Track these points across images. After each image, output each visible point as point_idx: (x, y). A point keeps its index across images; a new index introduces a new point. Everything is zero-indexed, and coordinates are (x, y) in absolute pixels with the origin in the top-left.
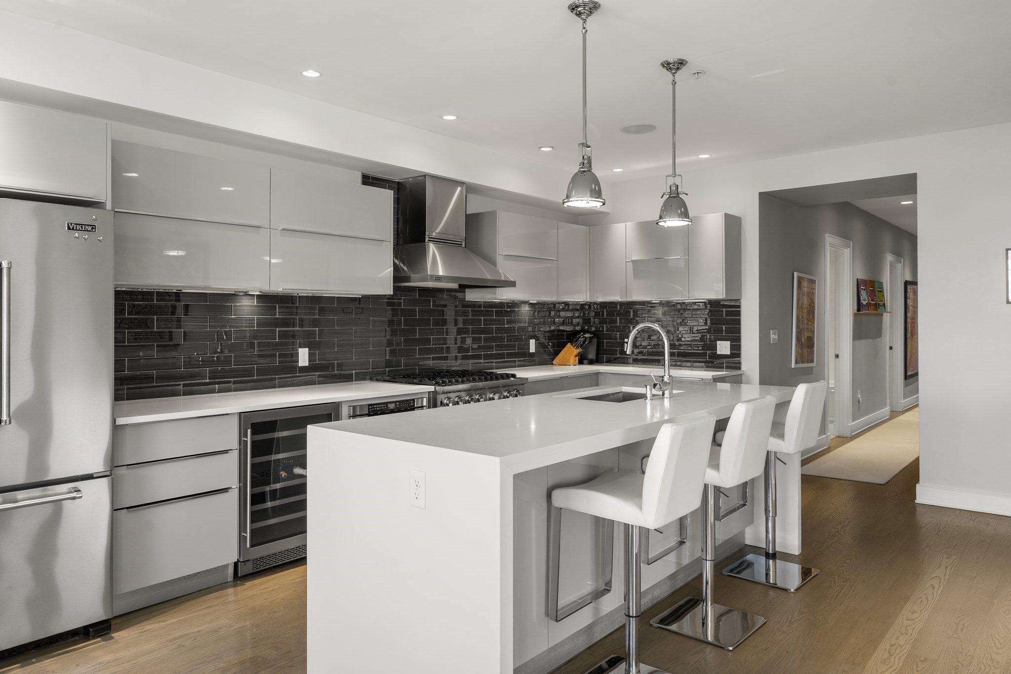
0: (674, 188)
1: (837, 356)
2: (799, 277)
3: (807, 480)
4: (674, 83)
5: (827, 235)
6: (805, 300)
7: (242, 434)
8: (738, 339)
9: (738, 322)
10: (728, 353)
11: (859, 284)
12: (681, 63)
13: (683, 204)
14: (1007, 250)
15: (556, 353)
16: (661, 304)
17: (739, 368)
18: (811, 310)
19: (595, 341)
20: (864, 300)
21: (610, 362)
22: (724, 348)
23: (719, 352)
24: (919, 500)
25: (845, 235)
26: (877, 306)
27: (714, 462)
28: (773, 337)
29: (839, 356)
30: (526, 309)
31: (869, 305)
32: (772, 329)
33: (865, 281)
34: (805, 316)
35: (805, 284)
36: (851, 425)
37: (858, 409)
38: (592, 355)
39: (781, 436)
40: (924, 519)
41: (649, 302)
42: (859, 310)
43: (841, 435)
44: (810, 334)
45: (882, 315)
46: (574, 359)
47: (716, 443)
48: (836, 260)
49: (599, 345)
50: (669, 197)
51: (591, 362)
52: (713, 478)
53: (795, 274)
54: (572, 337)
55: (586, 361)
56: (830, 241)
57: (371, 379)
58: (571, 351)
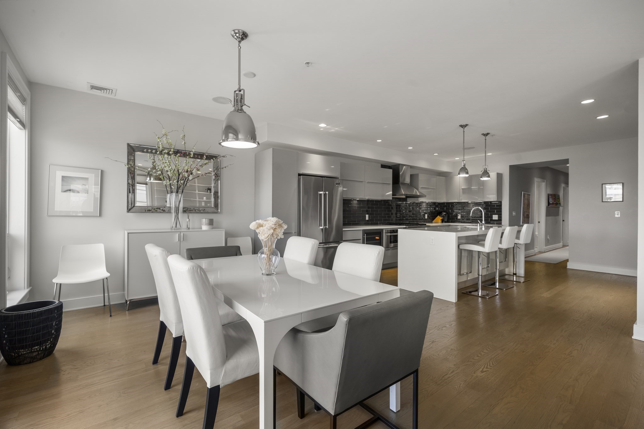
0: (485, 169)
1: (539, 222)
2: (524, 194)
3: (526, 262)
4: (486, 139)
5: (535, 178)
6: (526, 201)
7: (363, 235)
8: (501, 214)
9: (501, 209)
10: (497, 219)
11: (549, 195)
12: (488, 134)
13: (488, 173)
14: (602, 184)
15: (433, 219)
16: (472, 203)
17: (501, 224)
18: (528, 205)
19: (447, 215)
20: (551, 202)
21: (452, 222)
22: (495, 217)
23: (493, 219)
24: (568, 267)
25: (543, 178)
26: (557, 204)
27: (501, 243)
28: (514, 214)
29: (540, 222)
30: (424, 204)
31: (553, 204)
32: (514, 211)
33: (552, 194)
34: (526, 207)
35: (526, 196)
36: (544, 248)
37: (548, 242)
38: (446, 220)
39: (519, 239)
40: (569, 272)
41: (467, 202)
42: (548, 205)
43: (540, 251)
44: (528, 213)
45: (559, 207)
46: (440, 221)
47: (502, 237)
48: (539, 187)
49: (448, 217)
50: (484, 172)
51: (446, 222)
52: (500, 246)
53: (522, 192)
54: (439, 214)
55: (444, 222)
56: (536, 180)
57: (383, 224)
58: (439, 218)
